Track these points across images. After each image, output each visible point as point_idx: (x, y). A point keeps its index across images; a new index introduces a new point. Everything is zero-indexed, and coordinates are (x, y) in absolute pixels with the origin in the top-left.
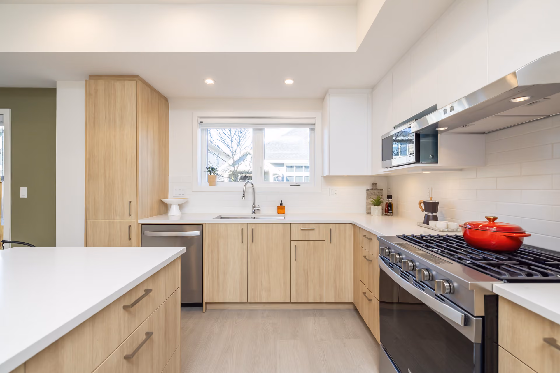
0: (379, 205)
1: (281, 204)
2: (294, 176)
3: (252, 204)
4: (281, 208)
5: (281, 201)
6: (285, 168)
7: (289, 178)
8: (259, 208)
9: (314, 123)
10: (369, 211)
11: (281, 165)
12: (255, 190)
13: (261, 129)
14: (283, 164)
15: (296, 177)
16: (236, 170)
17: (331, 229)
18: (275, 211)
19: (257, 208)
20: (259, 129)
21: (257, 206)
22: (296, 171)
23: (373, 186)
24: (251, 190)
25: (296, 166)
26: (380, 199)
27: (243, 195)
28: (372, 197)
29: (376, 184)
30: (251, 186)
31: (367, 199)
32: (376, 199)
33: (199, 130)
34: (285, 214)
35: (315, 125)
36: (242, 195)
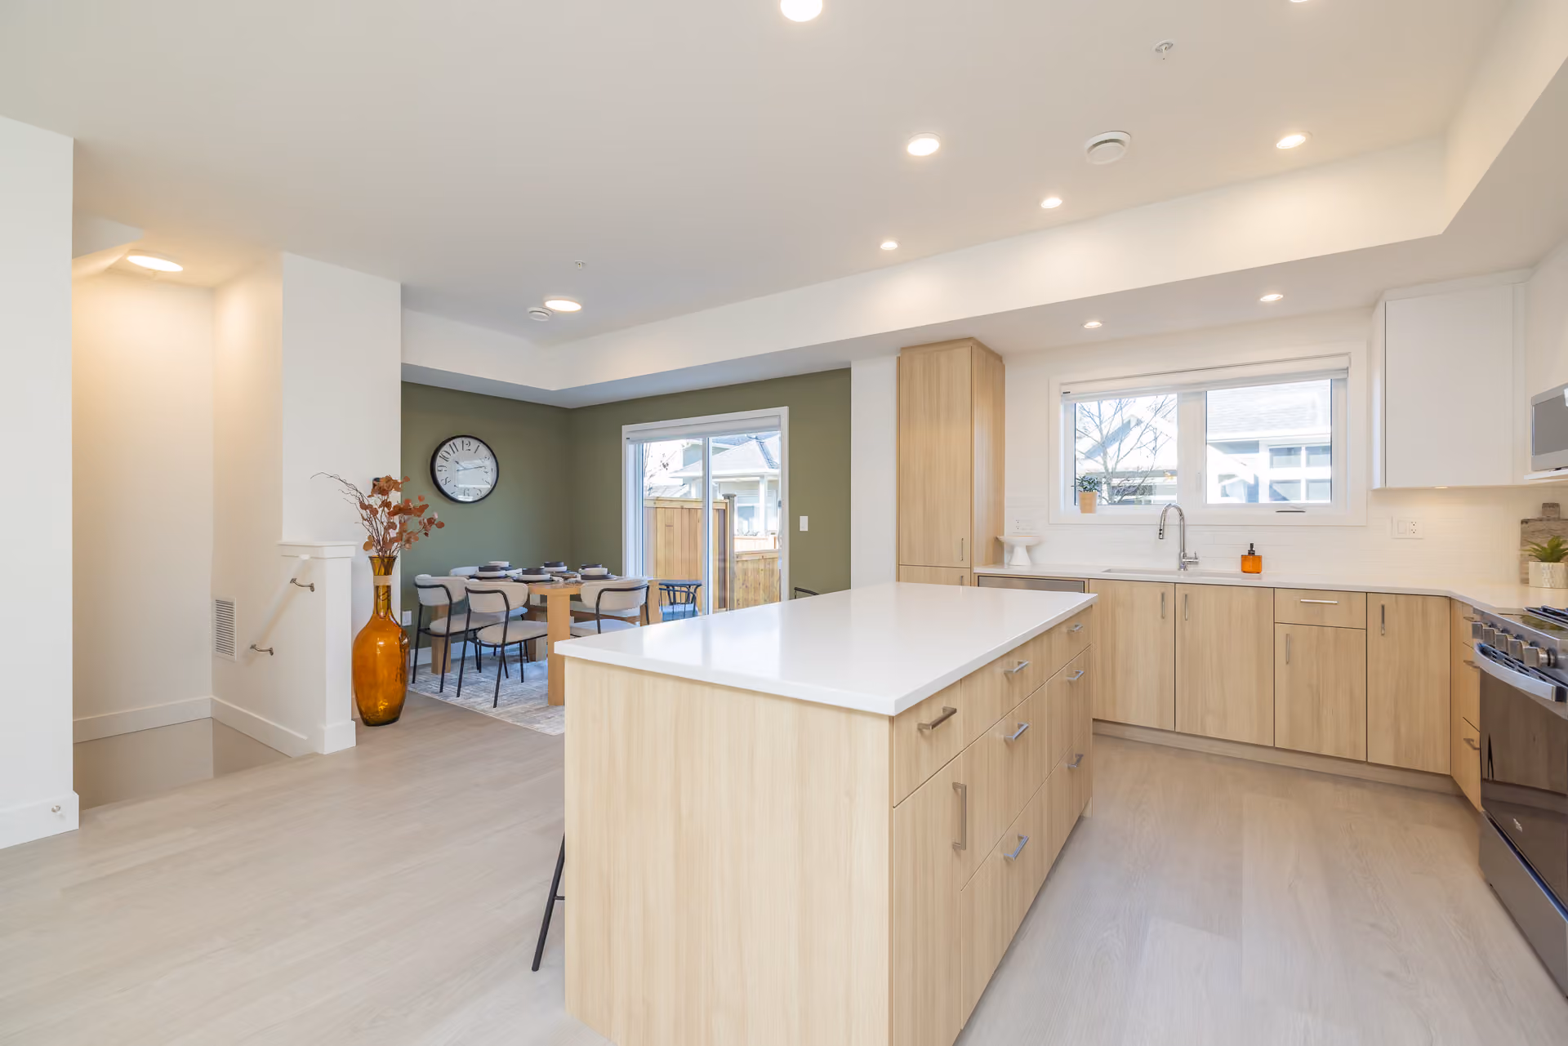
0: (1558, 560)
1: (1251, 552)
2: (1299, 482)
3: (1177, 550)
4: (1251, 560)
5: (1252, 545)
6: (1264, 455)
7: (1277, 488)
8: (1196, 559)
9: (1345, 365)
10: (1525, 576)
11: (1252, 447)
12: (1187, 522)
13: (1200, 393)
14: (1258, 444)
15: (1310, 482)
16: (1110, 471)
17: (1383, 607)
18: (1235, 567)
19: (1191, 558)
20: (1193, 394)
21: (1190, 552)
22: (1308, 463)
23: (1543, 513)
24: (1177, 521)
25: (1307, 448)
26: (1561, 545)
27: (1161, 530)
28: (1538, 541)
29: (1555, 506)
30: (1177, 513)
31: (1522, 544)
32: (1546, 545)
33: (1062, 408)
34: (1262, 572)
35: (1347, 369)
36: (1159, 532)
